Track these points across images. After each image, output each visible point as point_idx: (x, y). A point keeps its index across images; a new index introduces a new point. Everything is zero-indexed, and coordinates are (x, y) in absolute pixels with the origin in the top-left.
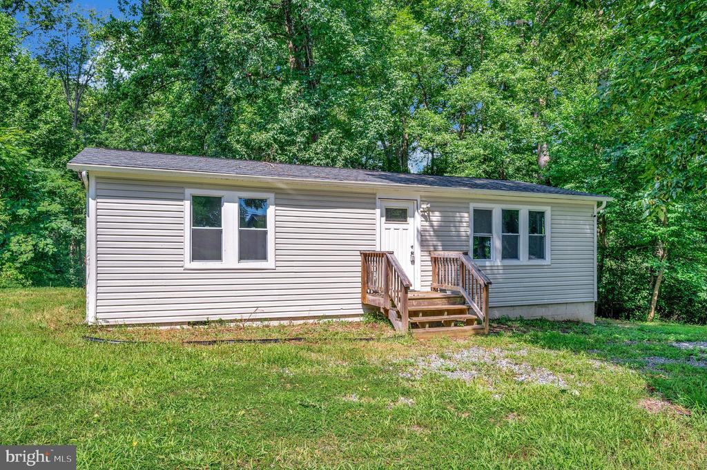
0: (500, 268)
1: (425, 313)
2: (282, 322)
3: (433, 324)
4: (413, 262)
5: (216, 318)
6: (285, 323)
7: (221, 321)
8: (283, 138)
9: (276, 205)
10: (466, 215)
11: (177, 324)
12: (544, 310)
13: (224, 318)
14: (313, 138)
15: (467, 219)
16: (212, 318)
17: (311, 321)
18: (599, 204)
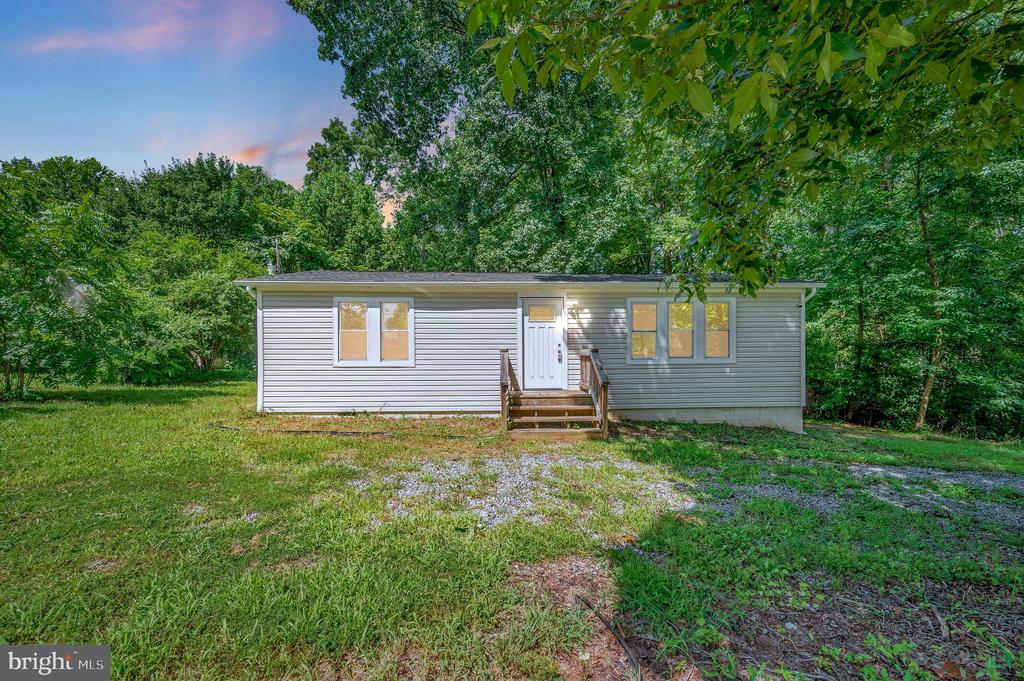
0: (666, 367)
1: (541, 413)
2: (423, 416)
3: (543, 425)
4: (560, 360)
5: (361, 410)
6: (426, 416)
7: (365, 412)
8: (516, 252)
9: (415, 308)
10: (623, 310)
11: (328, 413)
12: (727, 413)
13: (368, 410)
14: (541, 252)
15: (623, 315)
16: (358, 410)
17: (451, 416)
18: (808, 291)
